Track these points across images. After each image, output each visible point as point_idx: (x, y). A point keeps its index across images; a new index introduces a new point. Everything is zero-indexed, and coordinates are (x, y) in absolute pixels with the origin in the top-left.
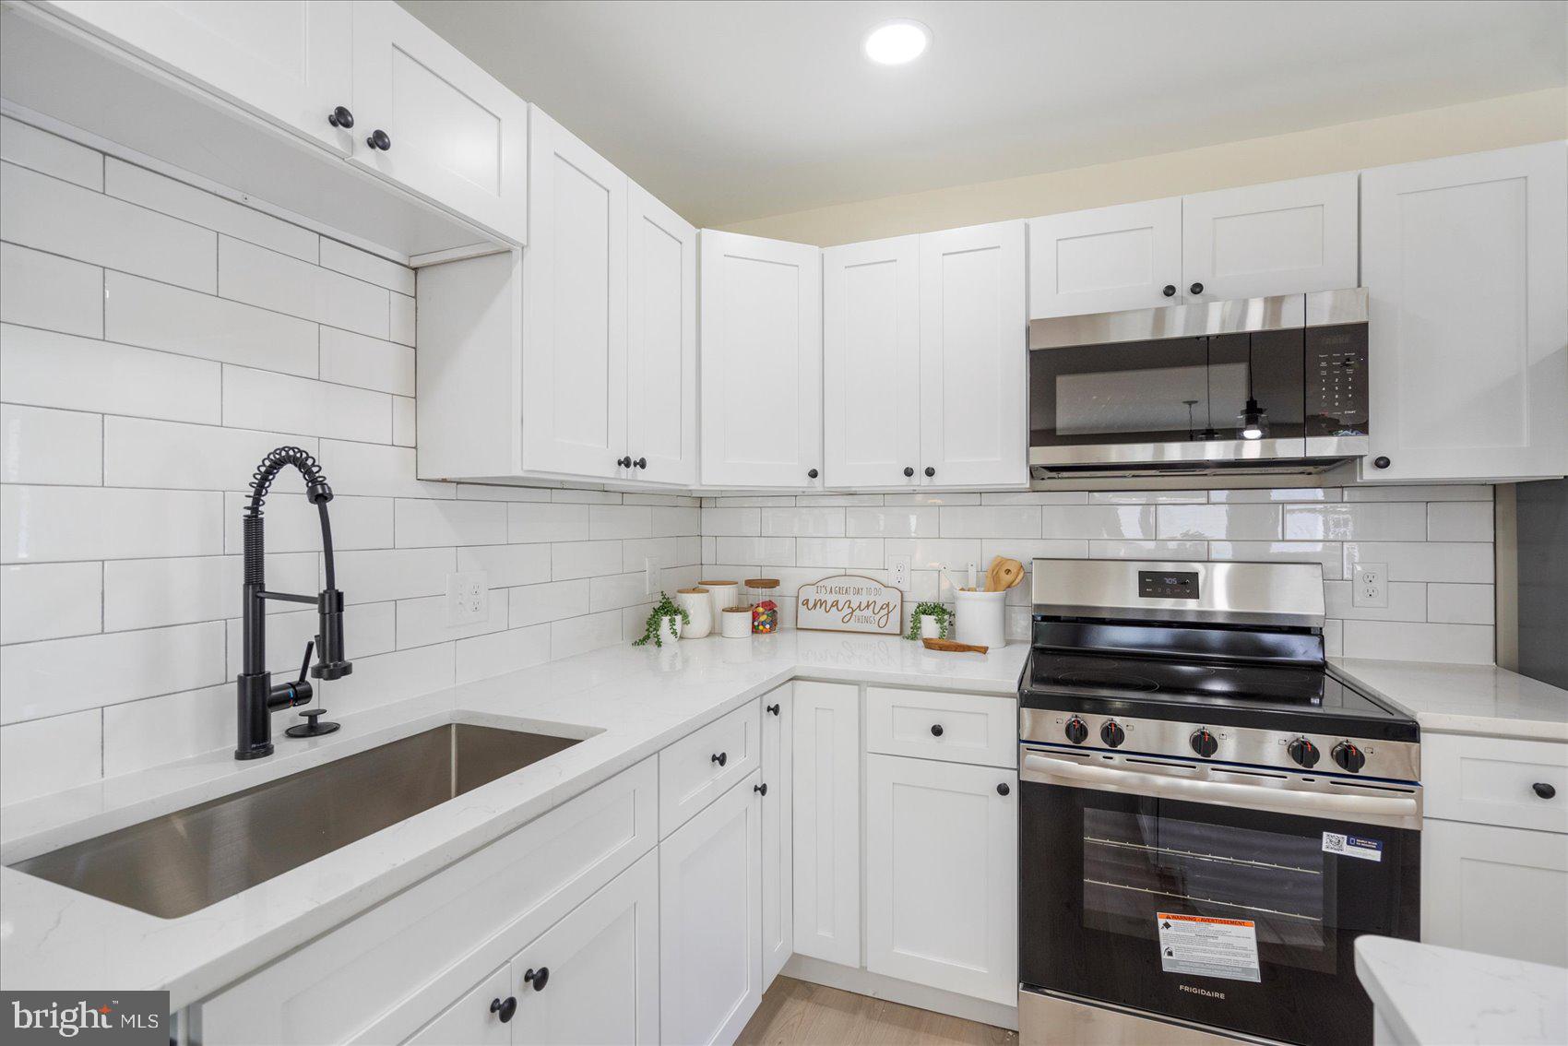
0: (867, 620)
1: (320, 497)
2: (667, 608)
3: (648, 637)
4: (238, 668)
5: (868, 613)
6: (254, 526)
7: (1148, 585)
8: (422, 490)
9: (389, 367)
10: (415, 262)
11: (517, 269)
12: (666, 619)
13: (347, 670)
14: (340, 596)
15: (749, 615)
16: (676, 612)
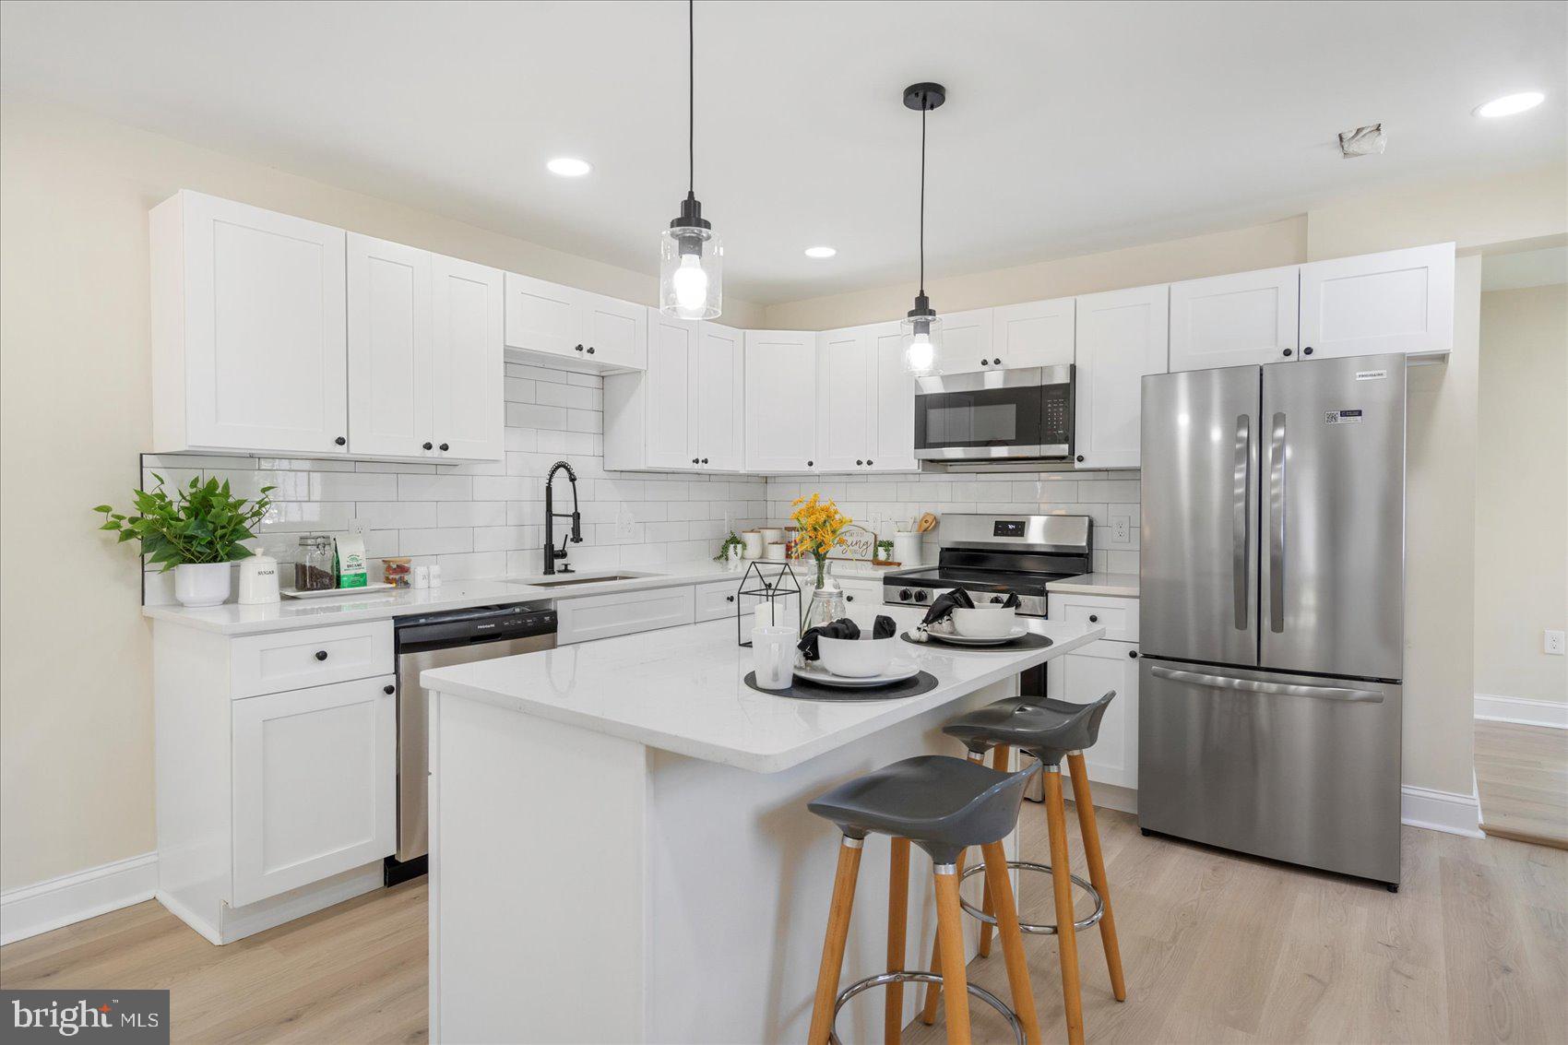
0: (855, 552)
1: (573, 479)
2: (735, 540)
3: (721, 556)
4: (543, 542)
5: (856, 547)
6: (549, 489)
7: (1000, 529)
8: (605, 475)
9: (592, 421)
10: (603, 374)
11: (643, 379)
12: (732, 546)
13: (581, 540)
14: (579, 514)
15: (783, 546)
16: (738, 543)
